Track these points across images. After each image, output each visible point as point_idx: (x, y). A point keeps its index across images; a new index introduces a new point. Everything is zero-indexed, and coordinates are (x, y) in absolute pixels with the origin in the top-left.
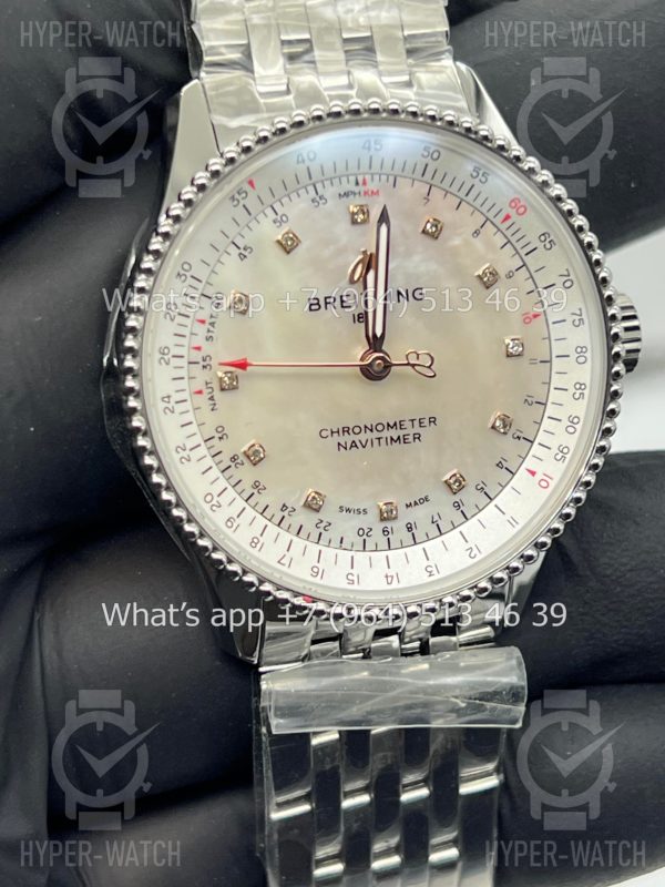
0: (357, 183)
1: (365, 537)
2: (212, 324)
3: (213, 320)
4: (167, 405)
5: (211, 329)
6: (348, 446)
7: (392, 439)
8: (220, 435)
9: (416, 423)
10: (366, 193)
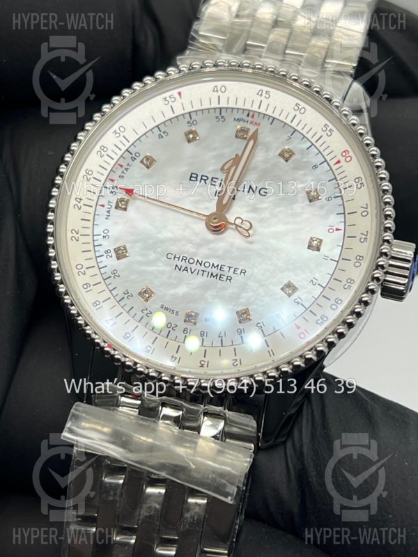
0: (248, 115)
1: (171, 329)
2: (127, 169)
3: (128, 167)
4: (78, 203)
5: (125, 172)
6: (182, 269)
7: (212, 274)
8: (105, 235)
9: (232, 270)
10: (251, 122)
